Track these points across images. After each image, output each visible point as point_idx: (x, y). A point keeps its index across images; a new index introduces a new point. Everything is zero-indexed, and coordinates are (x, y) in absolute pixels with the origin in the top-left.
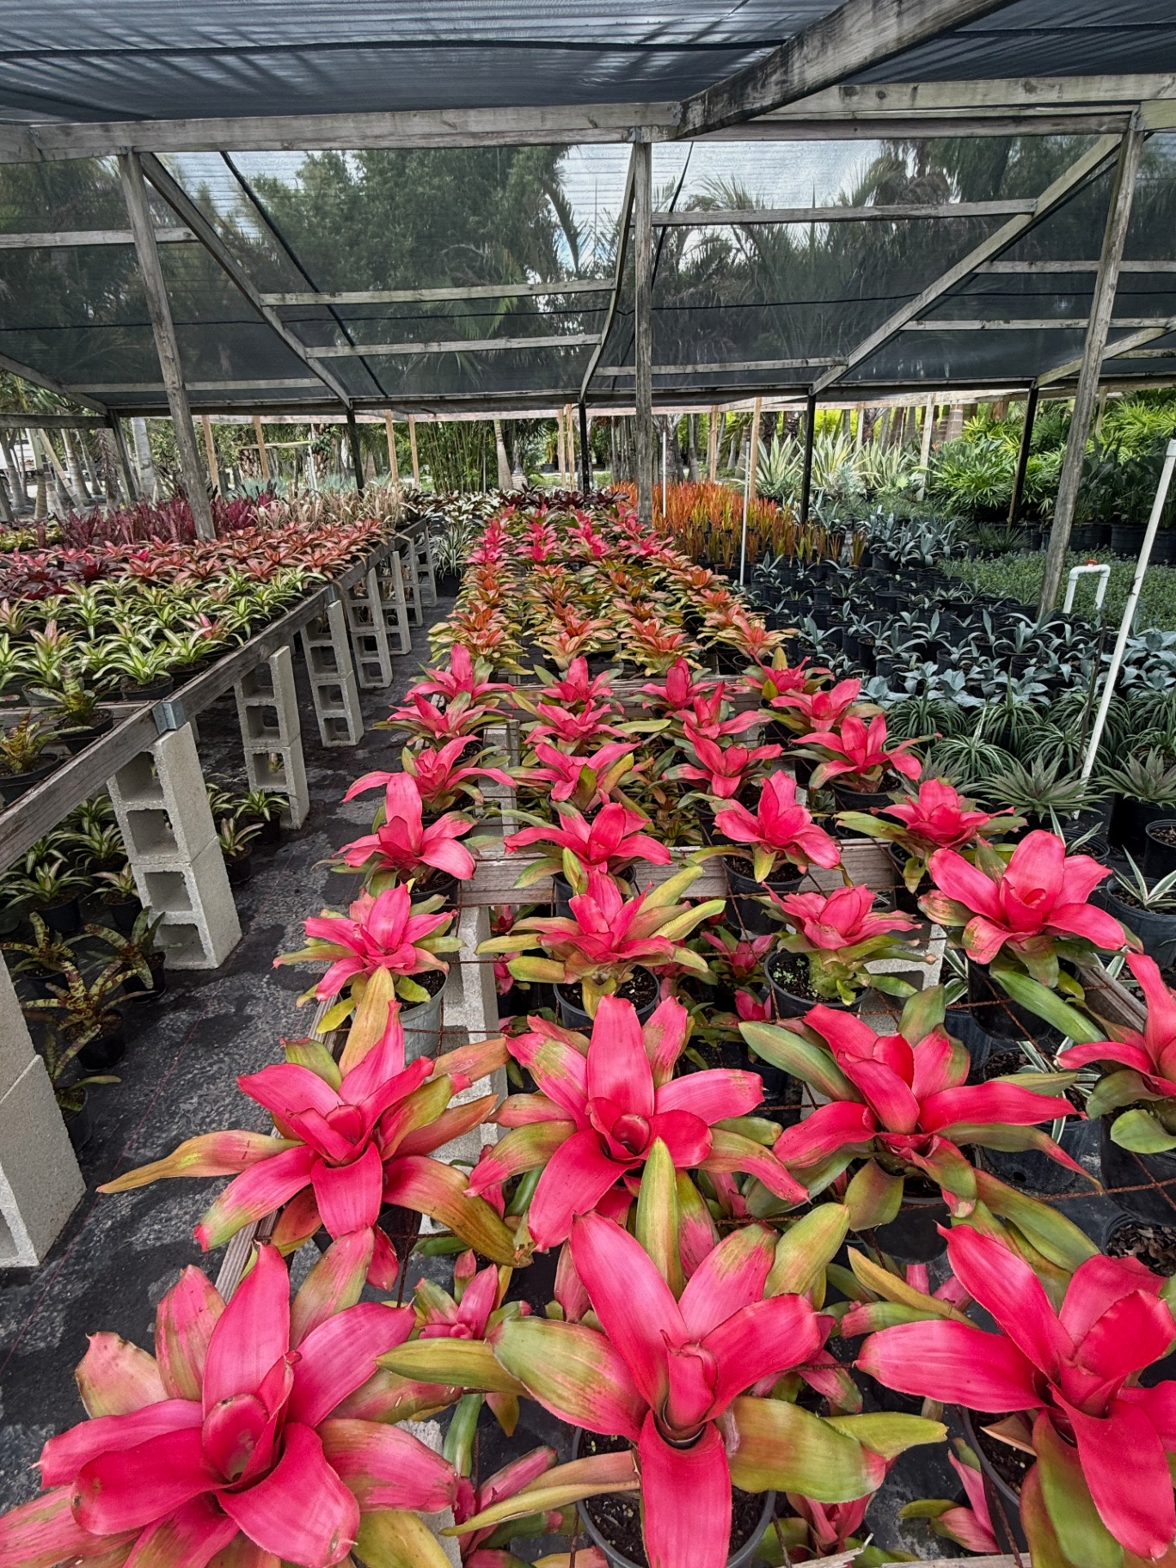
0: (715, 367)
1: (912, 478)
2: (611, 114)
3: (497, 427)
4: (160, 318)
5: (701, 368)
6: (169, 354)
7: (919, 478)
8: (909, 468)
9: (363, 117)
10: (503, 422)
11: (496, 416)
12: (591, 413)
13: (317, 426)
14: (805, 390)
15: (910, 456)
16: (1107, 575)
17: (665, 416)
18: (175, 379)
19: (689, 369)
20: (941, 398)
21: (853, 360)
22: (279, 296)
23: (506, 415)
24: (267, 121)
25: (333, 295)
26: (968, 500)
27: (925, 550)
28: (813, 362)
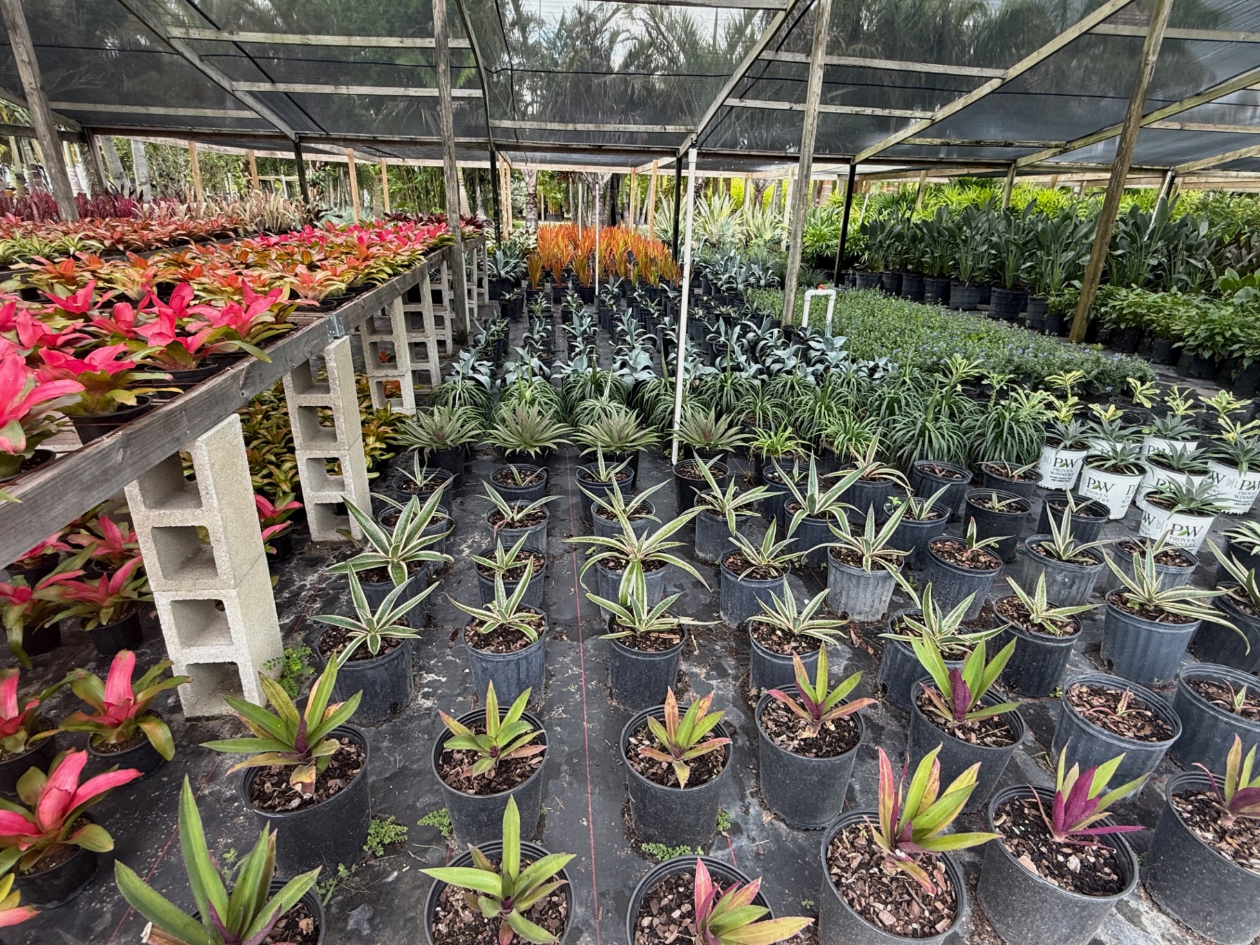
0: (591, 127)
1: (776, 233)
4: (15, 27)
5: (580, 127)
6: (25, 58)
8: (775, 225)
14: (673, 153)
15: (778, 217)
16: (833, 297)
17: (595, 174)
18: (32, 80)
19: (570, 127)
25: (231, 33)
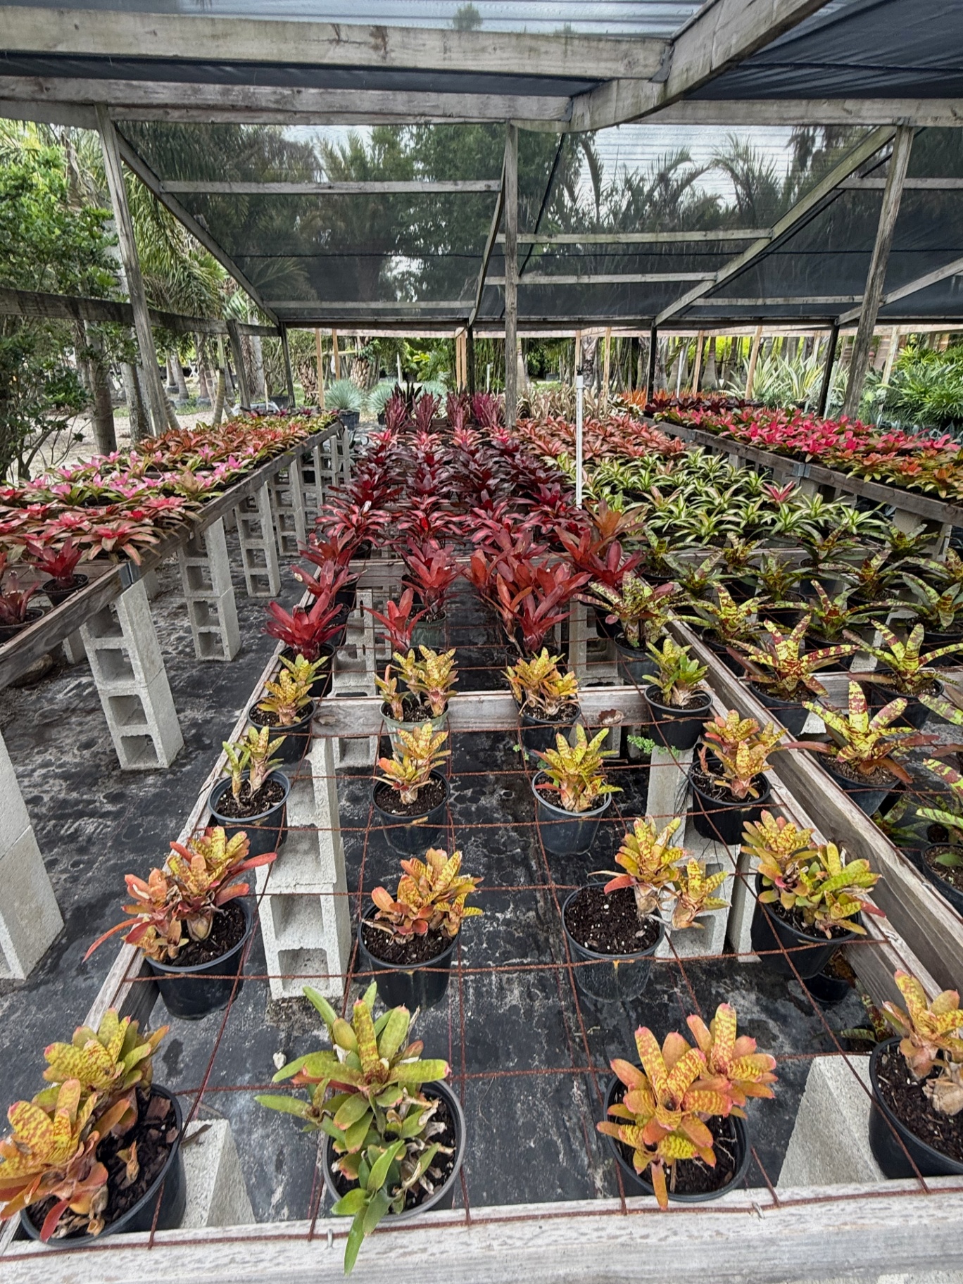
1: (878, 392)
7: (882, 393)
8: (870, 385)
9: (786, 103)
13: (363, 339)
15: (873, 377)
21: (894, 297)
24: (714, 104)
26: (939, 412)
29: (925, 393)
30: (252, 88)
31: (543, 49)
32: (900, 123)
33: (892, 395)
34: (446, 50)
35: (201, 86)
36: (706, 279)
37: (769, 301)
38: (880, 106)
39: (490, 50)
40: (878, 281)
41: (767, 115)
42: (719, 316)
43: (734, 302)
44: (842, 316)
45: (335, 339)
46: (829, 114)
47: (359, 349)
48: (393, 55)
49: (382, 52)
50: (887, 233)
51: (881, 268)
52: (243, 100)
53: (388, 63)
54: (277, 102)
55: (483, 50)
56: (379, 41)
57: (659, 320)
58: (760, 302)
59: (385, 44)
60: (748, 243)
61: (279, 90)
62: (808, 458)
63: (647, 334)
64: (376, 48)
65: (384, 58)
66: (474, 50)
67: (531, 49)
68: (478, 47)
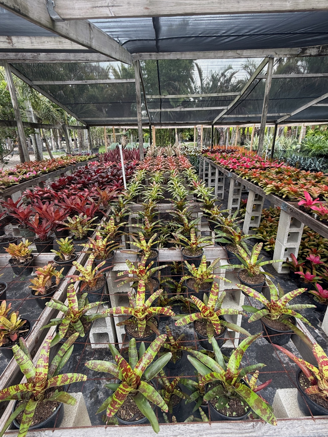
1: (297, 146)
2: (281, 51)
3: (176, 130)
7: (299, 146)
8: (295, 143)
9: (216, 52)
10: (177, 129)
11: (176, 127)
12: (215, 127)
13: (125, 129)
14: (275, 122)
15: (296, 140)
17: (223, 128)
20: (306, 124)
21: (293, 114)
22: (150, 96)
23: (180, 127)
24: (192, 53)
26: (317, 153)
27: (317, 167)
28: (281, 114)
29: (312, 146)
30: (24, 54)
31: (64, 41)
32: (269, 56)
33: (302, 147)
34: (32, 43)
35: (9, 53)
36: (226, 108)
37: (250, 116)
38: (249, 52)
39: (46, 42)
40: (265, 109)
41: (210, 56)
42: (235, 121)
43: (237, 116)
44: (278, 120)
45: (114, 129)
46: (232, 55)
47: (124, 132)
48: (15, 45)
49: (11, 44)
50: (268, 93)
51: (266, 105)
52: (22, 57)
53: (14, 48)
54: (33, 57)
55: (44, 42)
56: (10, 41)
57: (214, 122)
58: (247, 116)
59: (12, 41)
60: (236, 96)
61: (33, 54)
62: (231, 170)
63: (211, 127)
64: (9, 43)
65: (12, 46)
66: (41, 43)
67: (60, 42)
68: (42, 41)
